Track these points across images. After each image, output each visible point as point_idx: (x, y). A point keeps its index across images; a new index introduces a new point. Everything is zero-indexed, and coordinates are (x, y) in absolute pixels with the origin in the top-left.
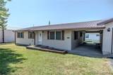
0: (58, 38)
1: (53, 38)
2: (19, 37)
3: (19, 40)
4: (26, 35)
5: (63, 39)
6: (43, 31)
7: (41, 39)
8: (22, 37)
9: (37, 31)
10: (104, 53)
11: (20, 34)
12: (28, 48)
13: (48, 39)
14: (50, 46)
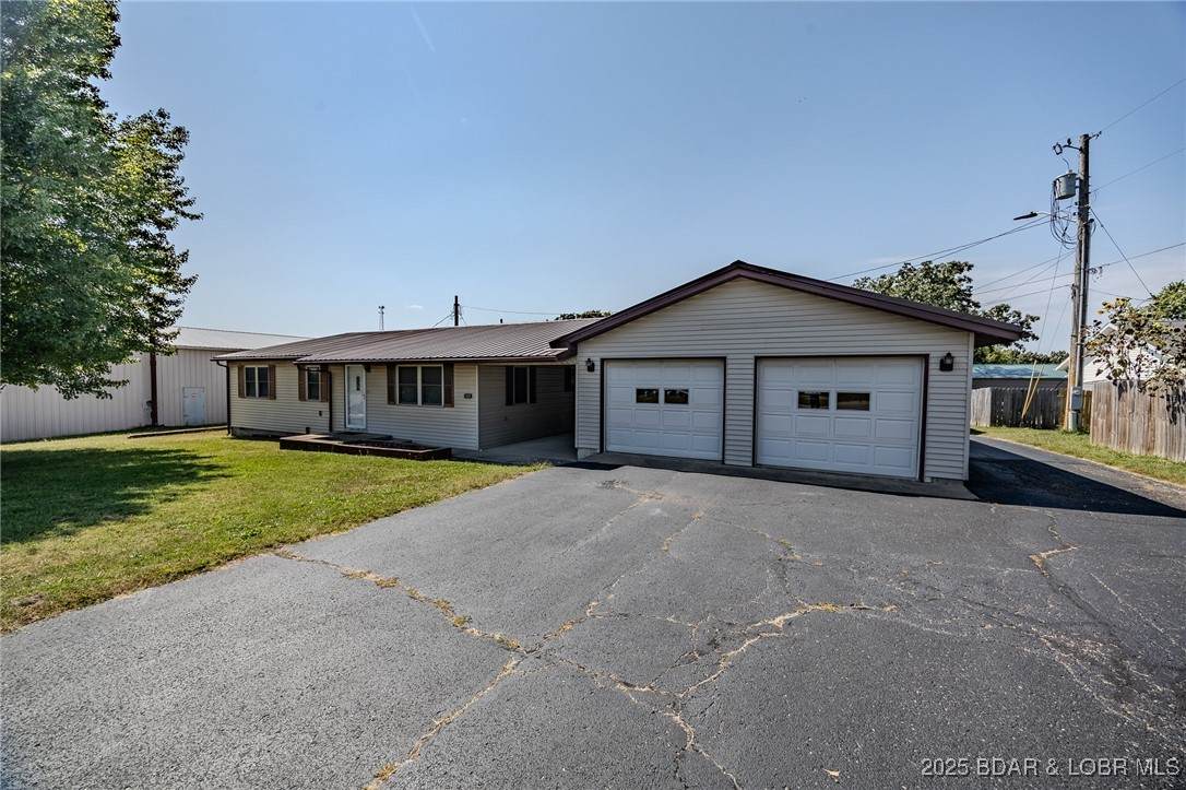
0: (430, 399)
1: (408, 398)
2: (247, 391)
3: (247, 411)
4: (286, 380)
5: (450, 402)
6: (369, 365)
7: (359, 405)
8: (267, 391)
9: (341, 364)
10: (581, 455)
11: (256, 374)
12: (285, 445)
13: (391, 400)
14: (400, 434)
